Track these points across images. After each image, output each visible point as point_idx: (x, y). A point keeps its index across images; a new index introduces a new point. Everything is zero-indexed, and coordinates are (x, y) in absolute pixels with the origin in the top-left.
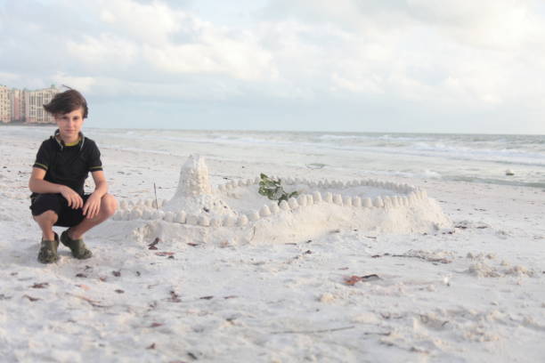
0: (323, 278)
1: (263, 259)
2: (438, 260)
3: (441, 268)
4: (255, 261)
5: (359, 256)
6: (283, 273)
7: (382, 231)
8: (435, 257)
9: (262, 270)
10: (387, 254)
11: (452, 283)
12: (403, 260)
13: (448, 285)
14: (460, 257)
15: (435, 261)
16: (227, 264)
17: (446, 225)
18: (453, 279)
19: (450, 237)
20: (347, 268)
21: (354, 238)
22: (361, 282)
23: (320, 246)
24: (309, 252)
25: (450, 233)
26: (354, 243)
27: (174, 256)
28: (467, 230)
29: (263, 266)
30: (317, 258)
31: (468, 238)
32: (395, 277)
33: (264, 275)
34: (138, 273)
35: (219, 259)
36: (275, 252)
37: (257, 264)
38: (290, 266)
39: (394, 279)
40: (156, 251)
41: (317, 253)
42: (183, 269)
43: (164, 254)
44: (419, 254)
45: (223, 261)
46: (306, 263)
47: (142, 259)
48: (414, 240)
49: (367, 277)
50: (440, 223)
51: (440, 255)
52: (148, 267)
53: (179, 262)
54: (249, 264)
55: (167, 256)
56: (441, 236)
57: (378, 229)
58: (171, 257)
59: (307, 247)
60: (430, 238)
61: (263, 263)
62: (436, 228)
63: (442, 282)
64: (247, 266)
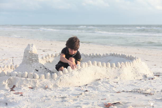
0: (94, 104)
1: (66, 95)
2: (148, 94)
3: (149, 98)
4: (62, 96)
5: (111, 92)
6: (75, 102)
7: (120, 79)
8: (146, 92)
9: (65, 101)
10: (123, 91)
11: (155, 106)
12: (131, 94)
13: (153, 107)
14: (158, 92)
15: (146, 94)
16: (49, 98)
17: (150, 75)
18: (155, 104)
19: (152, 81)
20: (105, 99)
21: (107, 83)
22: (112, 106)
23: (92, 87)
24: (87, 91)
25: (152, 79)
26: (108, 85)
27: (23, 94)
28: (160, 77)
29: (66, 99)
30: (91, 94)
31: (160, 81)
32: (128, 103)
33: (66, 103)
34: (7, 104)
35: (44, 95)
36: (71, 91)
37: (63, 98)
38: (78, 99)
39: (128, 104)
40: (14, 92)
41: (91, 91)
42: (28, 101)
43: (18, 93)
44: (139, 91)
45: (46, 97)
46: (85, 96)
47: (8, 96)
48: (136, 83)
49: (115, 104)
50: (148, 74)
51: (149, 91)
52: (11, 101)
53: (25, 97)
54: (59, 98)
55: (20, 94)
56: (148, 80)
57: (119, 78)
58: (22, 95)
59: (86, 88)
60: (143, 82)
61: (66, 97)
62: (145, 76)
63: (150, 105)
64: (58, 99)
